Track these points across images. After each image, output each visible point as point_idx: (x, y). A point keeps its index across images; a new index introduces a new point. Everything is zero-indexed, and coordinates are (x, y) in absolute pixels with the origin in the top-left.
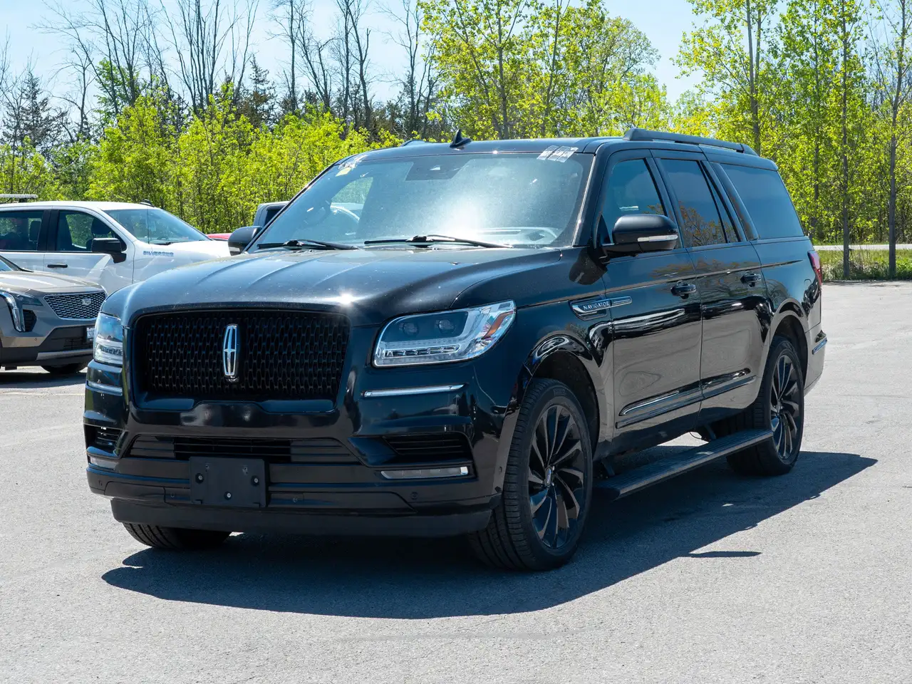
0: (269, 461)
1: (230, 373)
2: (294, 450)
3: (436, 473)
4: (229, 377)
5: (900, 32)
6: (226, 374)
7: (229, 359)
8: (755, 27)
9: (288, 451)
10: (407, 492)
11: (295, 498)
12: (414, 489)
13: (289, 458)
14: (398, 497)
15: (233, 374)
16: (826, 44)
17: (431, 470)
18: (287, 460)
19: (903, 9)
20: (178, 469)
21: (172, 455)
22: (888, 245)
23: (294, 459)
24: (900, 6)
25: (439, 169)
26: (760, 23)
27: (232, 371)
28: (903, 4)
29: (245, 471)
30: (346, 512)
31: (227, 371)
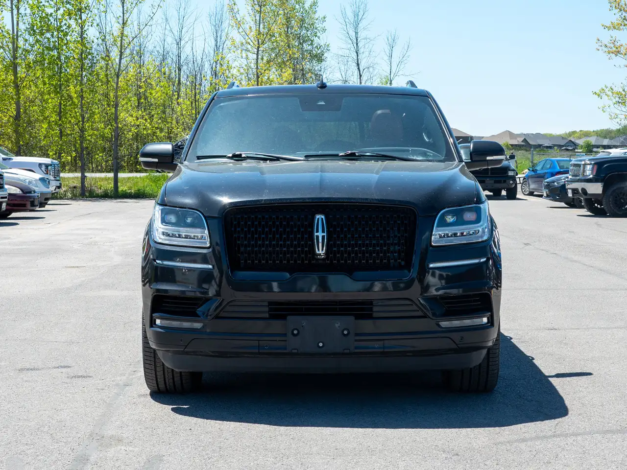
0: (358, 317)
1: (321, 251)
2: (375, 309)
3: (467, 322)
4: (320, 255)
5: (121, 22)
6: (317, 252)
7: (320, 240)
8: (15, 12)
9: (371, 309)
10: (456, 336)
11: (377, 345)
12: (462, 334)
13: (372, 314)
14: (450, 340)
15: (324, 252)
16: (64, 27)
17: (464, 321)
18: (370, 317)
19: (123, 7)
20: (277, 326)
21: (267, 315)
22: (113, 174)
23: (375, 315)
24: (120, 5)
25: (323, 103)
26: (18, 9)
27: (322, 250)
28: (123, 3)
29: (337, 325)
30: (404, 354)
31: (319, 250)
